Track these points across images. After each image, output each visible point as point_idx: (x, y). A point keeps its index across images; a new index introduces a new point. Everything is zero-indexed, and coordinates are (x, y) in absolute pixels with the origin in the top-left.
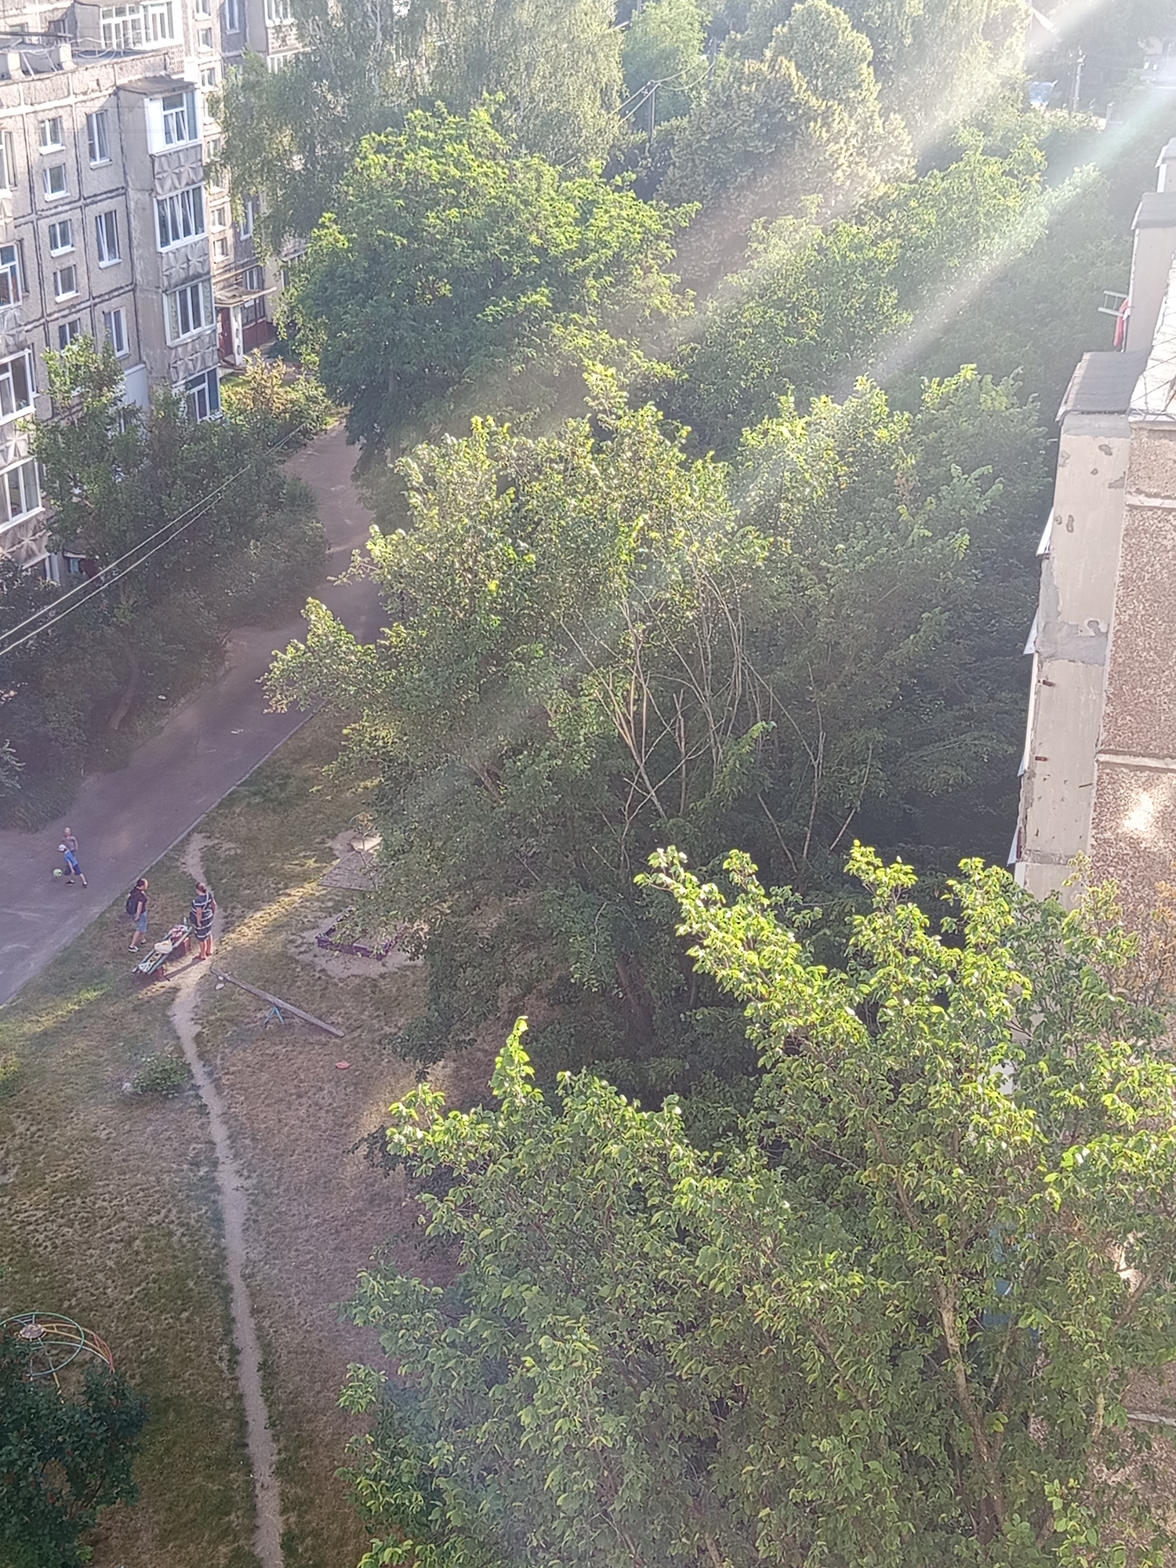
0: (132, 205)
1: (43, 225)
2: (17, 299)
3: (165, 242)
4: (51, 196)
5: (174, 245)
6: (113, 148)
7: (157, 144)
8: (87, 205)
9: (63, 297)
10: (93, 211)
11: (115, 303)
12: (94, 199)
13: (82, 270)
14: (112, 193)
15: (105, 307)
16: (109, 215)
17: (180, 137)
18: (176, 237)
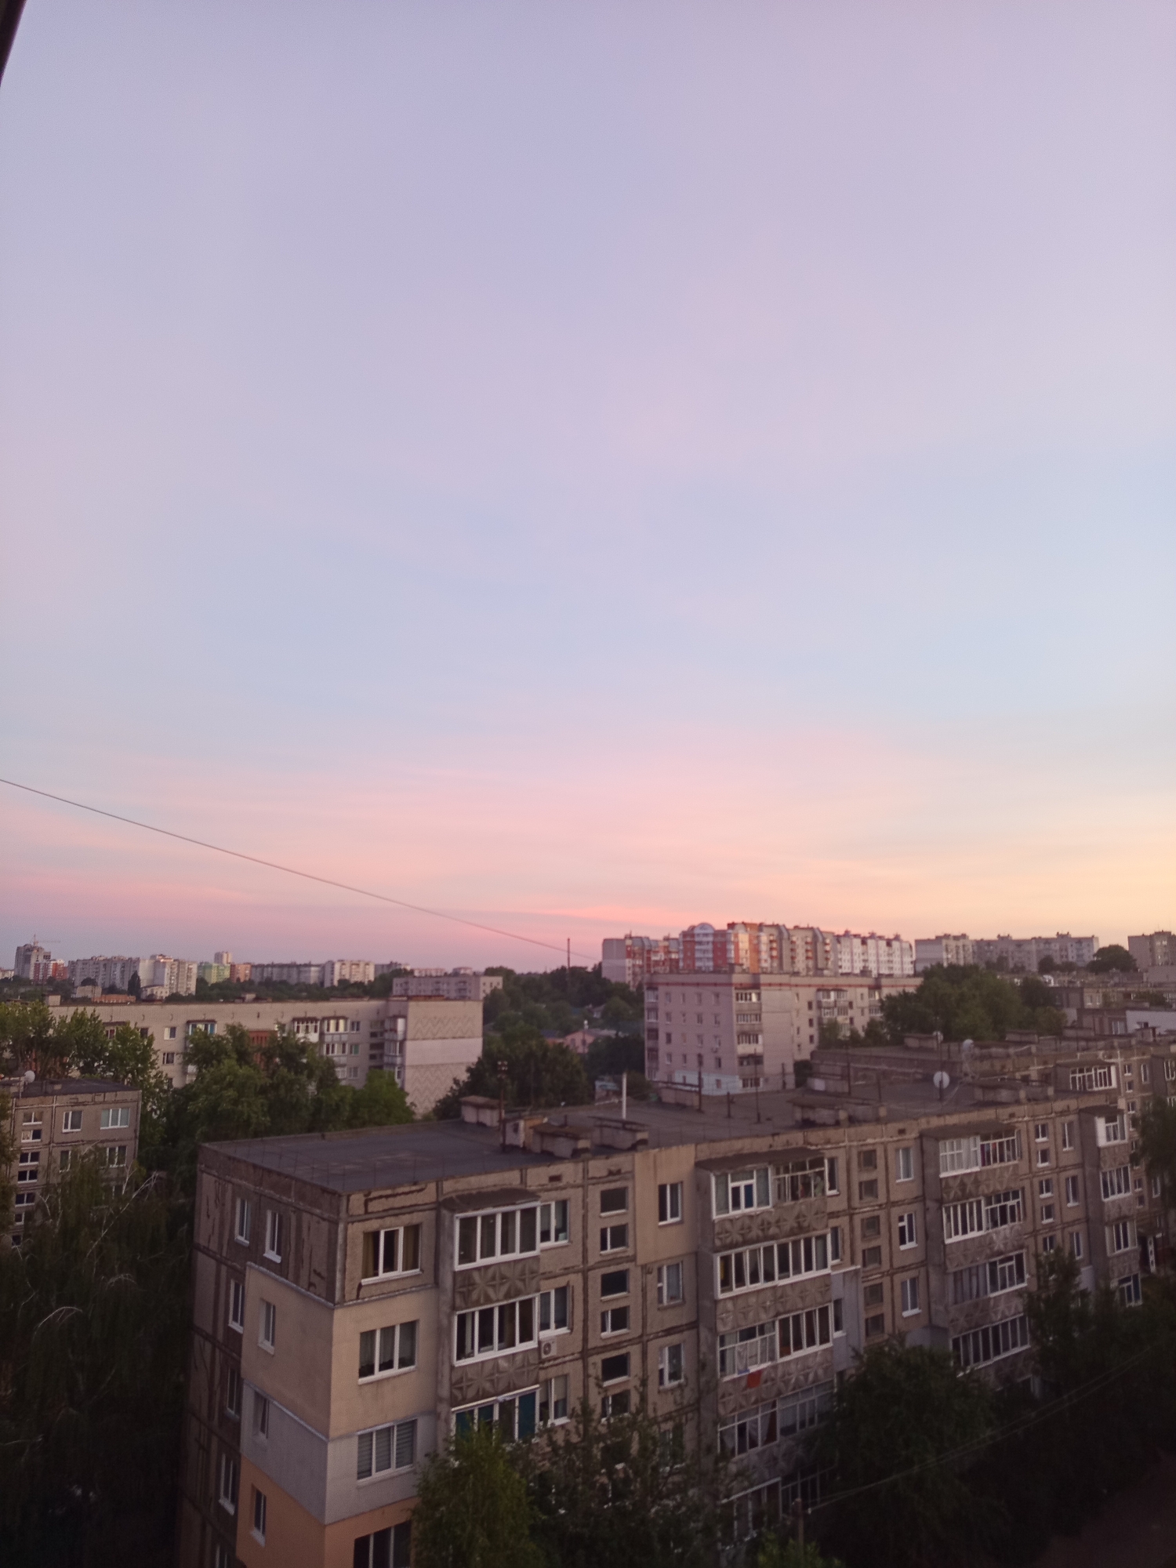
0: (1087, 1174)
1: (1036, 1181)
2: (1020, 1220)
3: (1106, 1196)
4: (1041, 1165)
5: (1112, 1198)
6: (1077, 1140)
7: (1102, 1141)
8: (1060, 1172)
9: (1046, 1221)
10: (1064, 1175)
11: (1076, 1228)
12: (1065, 1169)
13: (1057, 1208)
14: (1075, 1166)
15: (1070, 1229)
16: (1074, 1179)
17: (1115, 1138)
18: (1113, 1193)
